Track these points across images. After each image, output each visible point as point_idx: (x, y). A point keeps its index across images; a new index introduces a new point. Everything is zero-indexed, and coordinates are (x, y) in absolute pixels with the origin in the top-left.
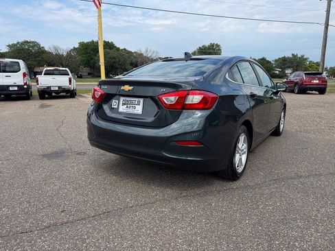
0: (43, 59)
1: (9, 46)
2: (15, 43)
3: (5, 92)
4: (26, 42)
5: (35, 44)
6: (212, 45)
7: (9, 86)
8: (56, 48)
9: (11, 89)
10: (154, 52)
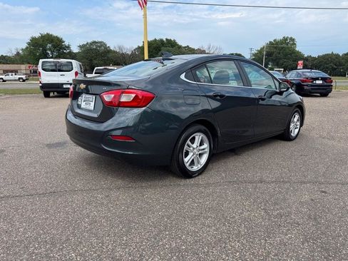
0: (108, 58)
1: (80, 46)
2: (85, 43)
3: (59, 90)
4: (95, 42)
5: (102, 44)
6: (285, 39)
7: (63, 84)
8: (120, 48)
9: (65, 86)
10: (216, 49)
